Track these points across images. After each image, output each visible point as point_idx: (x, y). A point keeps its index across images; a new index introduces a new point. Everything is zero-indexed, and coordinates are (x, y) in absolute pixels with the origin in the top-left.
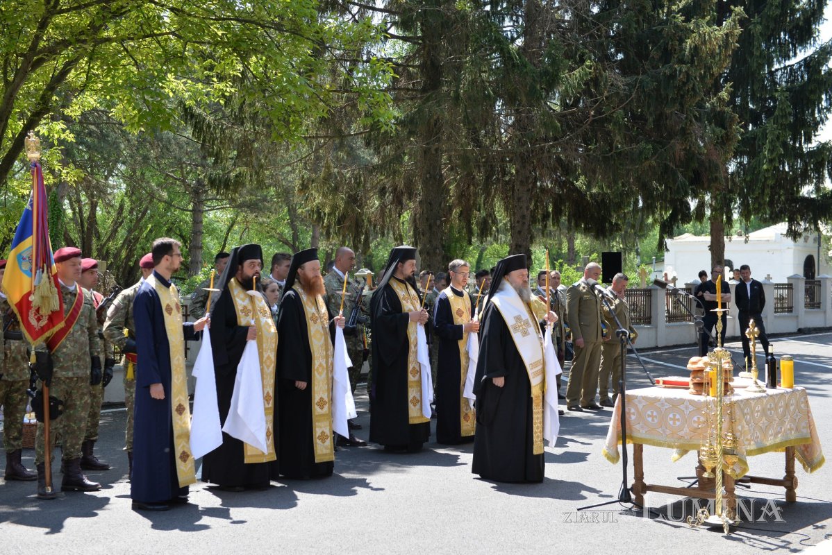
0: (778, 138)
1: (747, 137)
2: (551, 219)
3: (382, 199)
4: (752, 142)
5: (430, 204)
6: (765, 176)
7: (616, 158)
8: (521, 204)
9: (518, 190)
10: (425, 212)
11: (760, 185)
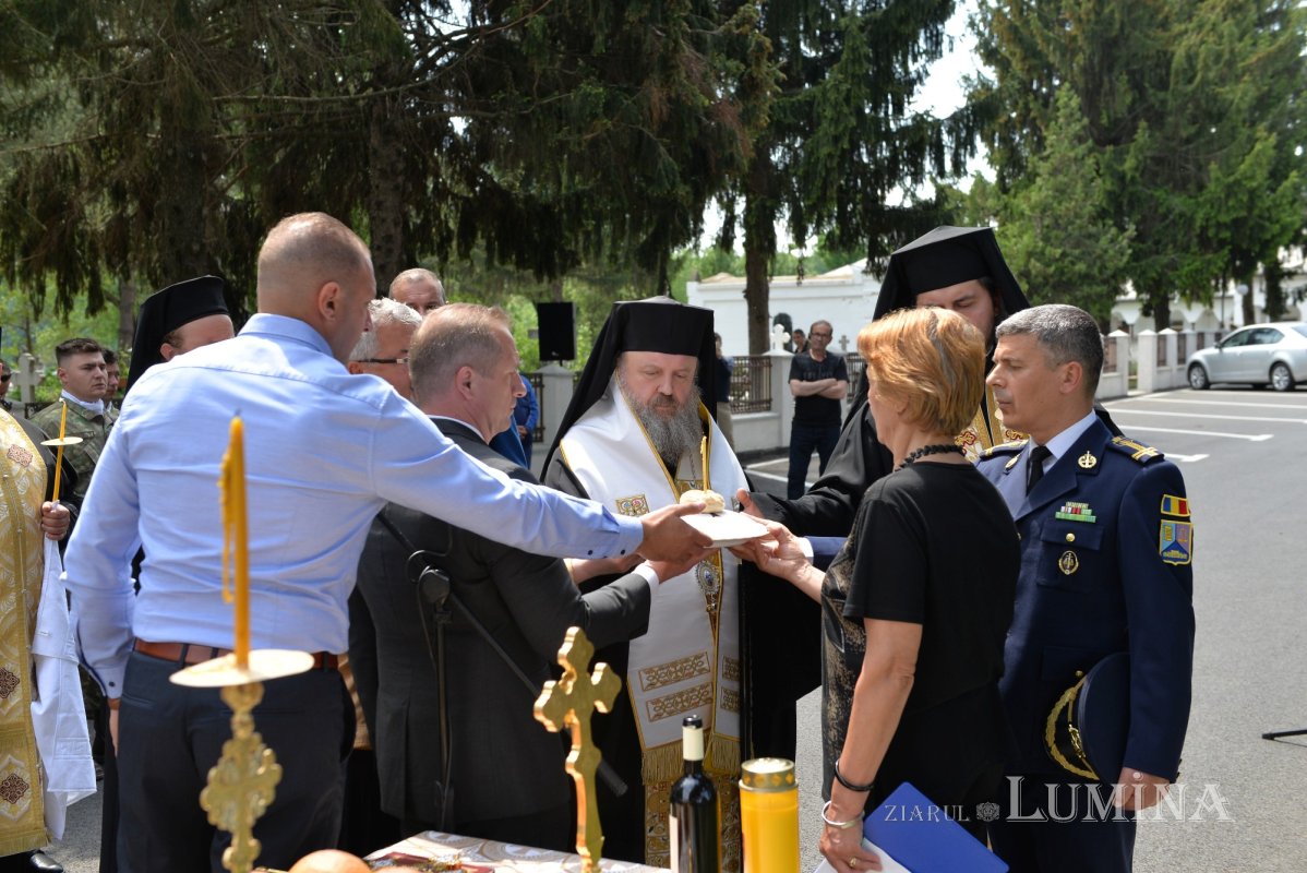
0: (847, 100)
1: (799, 101)
2: (454, 244)
3: (117, 206)
4: (807, 109)
5: (177, 210)
6: (826, 165)
7: (541, 117)
8: (383, 215)
9: (377, 187)
10: (166, 227)
11: (818, 183)
